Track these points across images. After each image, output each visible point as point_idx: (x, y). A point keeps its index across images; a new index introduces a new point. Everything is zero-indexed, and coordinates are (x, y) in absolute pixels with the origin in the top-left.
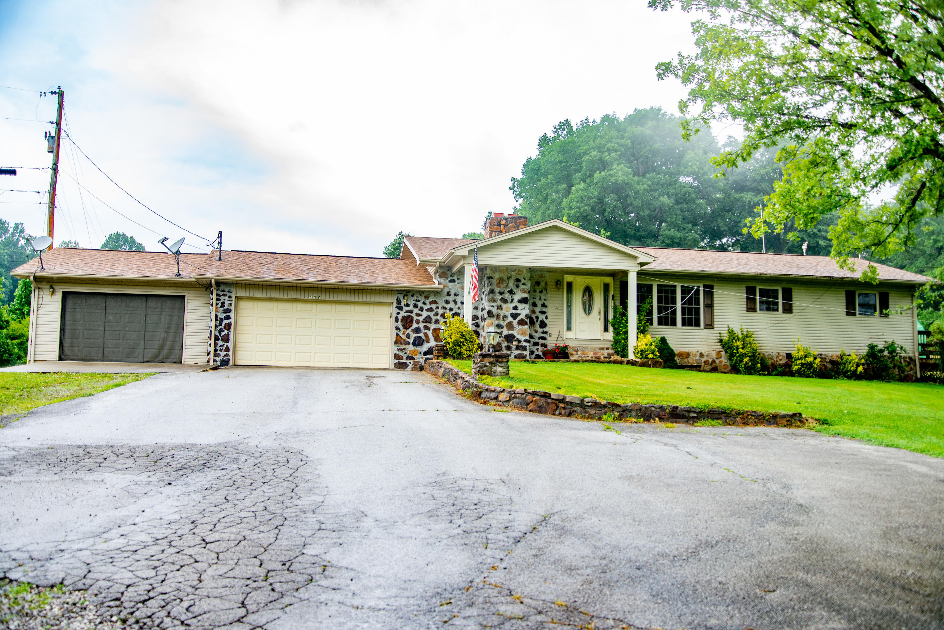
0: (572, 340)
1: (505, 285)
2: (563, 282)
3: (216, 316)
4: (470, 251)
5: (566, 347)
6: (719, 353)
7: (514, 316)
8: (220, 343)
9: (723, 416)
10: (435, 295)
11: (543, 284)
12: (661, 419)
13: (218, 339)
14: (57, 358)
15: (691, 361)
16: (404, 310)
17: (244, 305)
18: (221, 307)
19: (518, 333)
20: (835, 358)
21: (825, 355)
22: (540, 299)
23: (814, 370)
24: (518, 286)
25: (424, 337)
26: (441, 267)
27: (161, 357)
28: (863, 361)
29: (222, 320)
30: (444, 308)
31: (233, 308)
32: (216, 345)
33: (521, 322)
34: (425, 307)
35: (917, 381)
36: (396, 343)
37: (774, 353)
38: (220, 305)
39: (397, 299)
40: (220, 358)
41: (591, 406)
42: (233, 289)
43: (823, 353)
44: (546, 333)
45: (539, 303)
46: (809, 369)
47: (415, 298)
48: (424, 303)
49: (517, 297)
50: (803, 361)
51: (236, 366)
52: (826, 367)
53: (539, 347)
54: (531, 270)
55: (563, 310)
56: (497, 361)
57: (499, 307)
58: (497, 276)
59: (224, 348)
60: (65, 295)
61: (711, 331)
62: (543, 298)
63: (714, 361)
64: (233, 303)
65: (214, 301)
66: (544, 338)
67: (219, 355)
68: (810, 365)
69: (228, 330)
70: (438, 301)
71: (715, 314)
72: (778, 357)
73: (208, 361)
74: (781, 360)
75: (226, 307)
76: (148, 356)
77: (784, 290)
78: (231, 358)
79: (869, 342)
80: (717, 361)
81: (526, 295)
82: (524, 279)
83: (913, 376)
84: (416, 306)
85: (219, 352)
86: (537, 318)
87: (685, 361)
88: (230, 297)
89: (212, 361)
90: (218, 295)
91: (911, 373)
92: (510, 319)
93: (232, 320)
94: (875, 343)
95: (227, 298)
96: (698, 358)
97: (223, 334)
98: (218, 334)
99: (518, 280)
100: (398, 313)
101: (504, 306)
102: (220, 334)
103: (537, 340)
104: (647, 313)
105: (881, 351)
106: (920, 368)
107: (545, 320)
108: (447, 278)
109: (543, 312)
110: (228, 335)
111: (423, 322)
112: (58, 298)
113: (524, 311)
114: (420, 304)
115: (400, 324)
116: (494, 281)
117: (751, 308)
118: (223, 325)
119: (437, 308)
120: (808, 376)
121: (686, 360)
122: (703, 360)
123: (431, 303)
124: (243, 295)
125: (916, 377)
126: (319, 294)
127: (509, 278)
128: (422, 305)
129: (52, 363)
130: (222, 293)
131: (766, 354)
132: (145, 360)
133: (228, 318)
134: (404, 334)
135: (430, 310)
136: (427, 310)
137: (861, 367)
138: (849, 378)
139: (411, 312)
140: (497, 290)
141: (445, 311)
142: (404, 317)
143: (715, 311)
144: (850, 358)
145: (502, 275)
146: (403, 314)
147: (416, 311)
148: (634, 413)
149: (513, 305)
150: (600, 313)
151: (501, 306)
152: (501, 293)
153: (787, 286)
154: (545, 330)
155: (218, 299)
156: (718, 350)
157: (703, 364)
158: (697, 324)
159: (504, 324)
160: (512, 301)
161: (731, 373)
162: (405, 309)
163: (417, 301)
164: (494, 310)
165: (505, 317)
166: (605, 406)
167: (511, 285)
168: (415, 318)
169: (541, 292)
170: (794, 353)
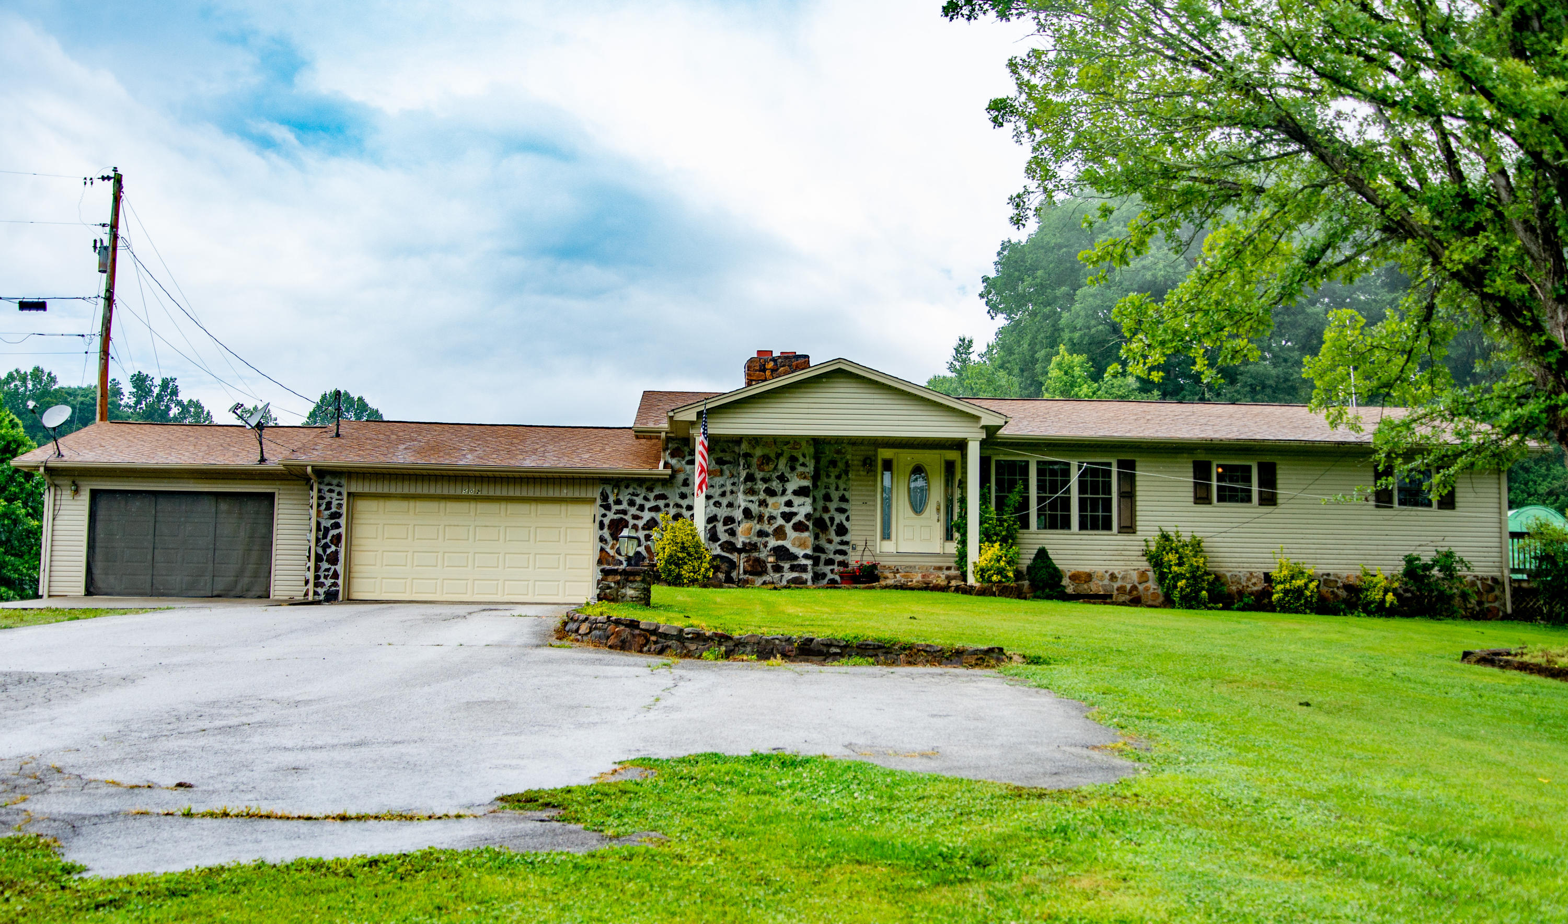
0: (891, 555)
1: (772, 466)
2: (876, 460)
3: (318, 524)
4: (699, 414)
5: (874, 566)
6: (1143, 574)
7: (787, 517)
8: (325, 565)
9: (880, 652)
10: (663, 485)
11: (841, 465)
12: (785, 656)
13: (322, 560)
14: (83, 592)
15: (1095, 587)
16: (613, 510)
17: (362, 506)
18: (326, 509)
19: (793, 545)
20: (1352, 581)
21: (1336, 575)
22: (837, 489)
23: (1306, 601)
24: (793, 469)
25: (644, 553)
26: (668, 439)
27: (239, 587)
28: (1396, 585)
29: (327, 530)
30: (678, 506)
31: (344, 510)
32: (317, 568)
33: (799, 527)
34: (648, 505)
35: (1506, 618)
36: (600, 562)
37: (1243, 572)
38: (324, 507)
39: (602, 494)
40: (324, 589)
41: (692, 638)
42: (344, 482)
43: (1331, 572)
44: (847, 543)
45: (835, 495)
46: (1299, 599)
47: (631, 490)
48: (646, 499)
49: (791, 486)
50: (1288, 586)
51: (350, 600)
52: (1336, 596)
53: (836, 567)
54: (817, 442)
55: (875, 506)
56: (627, 580)
57: (763, 503)
58: (758, 452)
59: (331, 573)
60: (94, 494)
61: (1132, 537)
62: (842, 486)
63: (1134, 588)
64: (344, 502)
65: (314, 502)
66: (843, 553)
67: (322, 585)
68: (1299, 592)
69: (337, 545)
70: (669, 495)
71: (1138, 508)
72: (1249, 580)
73: (306, 594)
74: (1254, 584)
75: (334, 509)
76: (220, 587)
77: (1261, 466)
78: (341, 589)
79: (1407, 553)
80: (1141, 587)
81: (806, 483)
82: (804, 456)
83: (1498, 610)
84: (632, 503)
85: (322, 580)
86: (832, 519)
87: (1084, 588)
88: (339, 494)
89: (311, 593)
90: (320, 491)
91: (1496, 604)
92: (780, 521)
93: (343, 530)
94: (1415, 554)
95: (334, 495)
96: (1106, 582)
97: (329, 551)
98: (320, 551)
99: (793, 459)
100: (604, 516)
101: (771, 501)
102: (325, 552)
103: (832, 556)
104: (1015, 508)
105: (1427, 567)
106: (1512, 596)
107: (845, 522)
108: (683, 458)
109: (842, 511)
110: (336, 553)
111: (643, 529)
112: (84, 499)
113: (803, 508)
114: (639, 501)
115: (606, 533)
116: (755, 461)
117: (1201, 497)
118: (329, 538)
119: (667, 505)
120: (1297, 611)
121: (1085, 586)
122: (1116, 585)
123: (657, 498)
124: (360, 490)
125: (1505, 612)
126: (478, 487)
127: (778, 456)
128: (643, 502)
129: (75, 598)
130: (326, 488)
131: (1228, 574)
132: (215, 593)
133: (337, 526)
134: (612, 548)
135: (656, 509)
136: (650, 509)
137: (1390, 594)
138: (1369, 613)
139: (624, 512)
140: (759, 475)
141: (679, 510)
142: (612, 521)
143: (1138, 503)
144: (1375, 580)
145: (766, 451)
146: (611, 516)
147: (633, 511)
148: (749, 649)
149: (785, 499)
150: (938, 510)
151: (765, 501)
152: (765, 480)
153: (1267, 459)
154: (845, 538)
155: (321, 498)
156: (1143, 569)
157: (1115, 592)
158: (1107, 526)
159: (770, 529)
160: (784, 492)
161: (1165, 607)
162: (615, 508)
163: (634, 494)
164: (754, 508)
165: (772, 518)
166: (710, 638)
167: (782, 465)
168: (632, 522)
169: (838, 477)
170: (1275, 573)
